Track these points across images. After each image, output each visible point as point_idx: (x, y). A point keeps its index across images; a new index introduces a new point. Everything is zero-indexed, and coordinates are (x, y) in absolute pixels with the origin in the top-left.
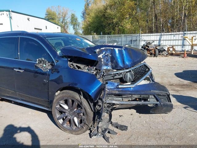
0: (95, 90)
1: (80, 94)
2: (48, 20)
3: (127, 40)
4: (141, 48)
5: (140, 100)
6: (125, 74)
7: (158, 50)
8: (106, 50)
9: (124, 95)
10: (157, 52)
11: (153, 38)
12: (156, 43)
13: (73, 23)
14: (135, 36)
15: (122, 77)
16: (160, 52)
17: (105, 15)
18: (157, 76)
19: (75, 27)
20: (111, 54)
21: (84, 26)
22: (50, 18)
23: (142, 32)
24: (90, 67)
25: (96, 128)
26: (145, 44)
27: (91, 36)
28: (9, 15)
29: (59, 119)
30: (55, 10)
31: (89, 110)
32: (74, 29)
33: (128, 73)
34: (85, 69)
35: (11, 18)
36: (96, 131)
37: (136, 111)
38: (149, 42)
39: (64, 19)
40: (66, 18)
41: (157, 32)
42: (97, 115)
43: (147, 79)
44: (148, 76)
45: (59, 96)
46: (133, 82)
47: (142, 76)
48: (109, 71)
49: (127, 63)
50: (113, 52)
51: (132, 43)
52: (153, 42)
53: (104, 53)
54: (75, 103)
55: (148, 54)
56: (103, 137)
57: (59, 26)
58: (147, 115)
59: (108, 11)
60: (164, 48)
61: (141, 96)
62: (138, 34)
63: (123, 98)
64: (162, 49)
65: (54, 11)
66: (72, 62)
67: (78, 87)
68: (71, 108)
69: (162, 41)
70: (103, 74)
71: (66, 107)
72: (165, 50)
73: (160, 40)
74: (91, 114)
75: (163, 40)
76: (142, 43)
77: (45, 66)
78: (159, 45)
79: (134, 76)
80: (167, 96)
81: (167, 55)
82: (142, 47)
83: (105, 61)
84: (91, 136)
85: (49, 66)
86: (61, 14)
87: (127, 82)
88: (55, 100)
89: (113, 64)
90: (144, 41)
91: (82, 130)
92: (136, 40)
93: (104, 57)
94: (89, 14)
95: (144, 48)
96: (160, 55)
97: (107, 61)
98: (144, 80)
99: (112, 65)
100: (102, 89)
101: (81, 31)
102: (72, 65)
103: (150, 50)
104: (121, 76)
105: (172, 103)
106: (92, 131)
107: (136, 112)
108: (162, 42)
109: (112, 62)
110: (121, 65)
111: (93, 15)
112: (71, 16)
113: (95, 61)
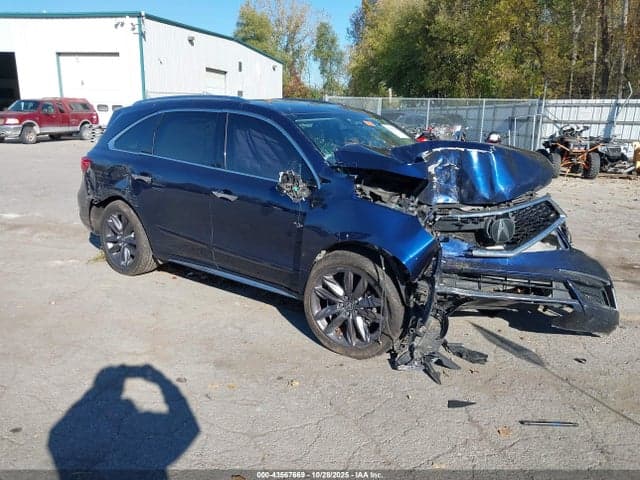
0: (415, 254)
1: (377, 261)
2: (243, 41)
3: (497, 117)
4: (543, 148)
5: (526, 291)
6: (491, 224)
7: (601, 154)
8: (445, 154)
9: (485, 275)
10: (596, 162)
11: (586, 116)
12: (597, 131)
13: (321, 52)
14: (525, 106)
15: (482, 227)
16: (607, 164)
17: (428, 31)
18: (584, 238)
19: (327, 68)
20: (459, 165)
21: (354, 65)
22: (251, 35)
23: (550, 93)
24: (404, 196)
25: (407, 348)
26: (558, 135)
27: (380, 99)
28: (137, 27)
29: (318, 317)
30: (266, 9)
31: (395, 301)
32: (323, 71)
33: (501, 220)
34: (391, 200)
35: (142, 35)
36: (408, 354)
37: (507, 323)
38: (573, 129)
39: (291, 39)
40: (299, 36)
41: (603, 94)
42: (415, 315)
43: (551, 240)
44: (554, 233)
45: (326, 263)
46: (512, 244)
47: (537, 231)
48: (450, 209)
49: (501, 187)
50: (464, 160)
51: (511, 128)
52: (586, 128)
53: (440, 161)
54: (361, 282)
55: (564, 169)
56: (425, 371)
57: (278, 61)
58: (542, 336)
59: (441, 18)
60: (623, 151)
61: (529, 283)
62: (537, 100)
63: (482, 285)
64: (616, 154)
65: (262, 14)
66: (360, 183)
67: (375, 242)
68: (350, 294)
69: (617, 127)
70: (433, 217)
71: (338, 290)
72: (623, 158)
73: (611, 123)
74: (399, 311)
75: (624, 123)
76: (549, 131)
77: (295, 188)
78: (607, 141)
79: (517, 228)
80: (604, 289)
81: (630, 173)
82: (546, 144)
83: (442, 183)
84: (393, 364)
85: (304, 190)
86: (285, 23)
87: (494, 244)
88: (314, 272)
89: (462, 191)
90: (555, 122)
91: (374, 348)
92: (528, 119)
93: (439, 173)
94: (376, 25)
95: (553, 148)
96: (606, 172)
97: (448, 181)
98: (543, 241)
99: (460, 194)
100: (433, 253)
101: (343, 81)
102: (361, 190)
103: (574, 156)
104: (481, 225)
105: (617, 309)
106: (397, 354)
107: (510, 325)
108: (617, 130)
109: (460, 184)
110: (484, 192)
111: (388, 29)
112: (315, 31)
113: (421, 180)
